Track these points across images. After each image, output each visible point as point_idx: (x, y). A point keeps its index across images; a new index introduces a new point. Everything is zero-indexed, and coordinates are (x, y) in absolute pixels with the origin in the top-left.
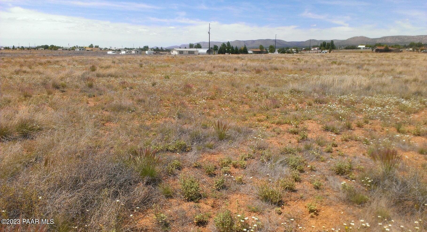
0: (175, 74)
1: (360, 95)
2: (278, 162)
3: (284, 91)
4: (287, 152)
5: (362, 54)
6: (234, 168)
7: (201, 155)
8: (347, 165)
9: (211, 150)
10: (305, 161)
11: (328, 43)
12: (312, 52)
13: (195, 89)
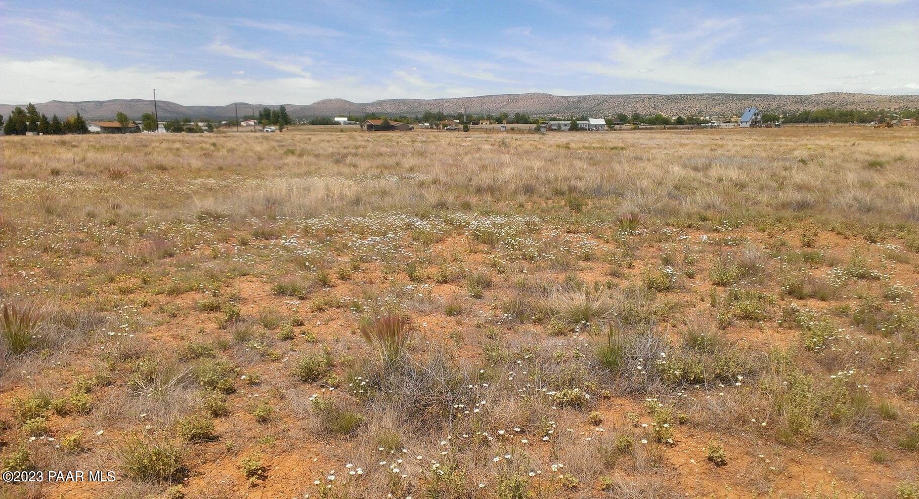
1: (342, 215)
2: (173, 382)
3: (183, 217)
4: (195, 354)
5: (343, 135)
8: (322, 358)
10: (236, 367)
11: (274, 112)
12: (244, 129)
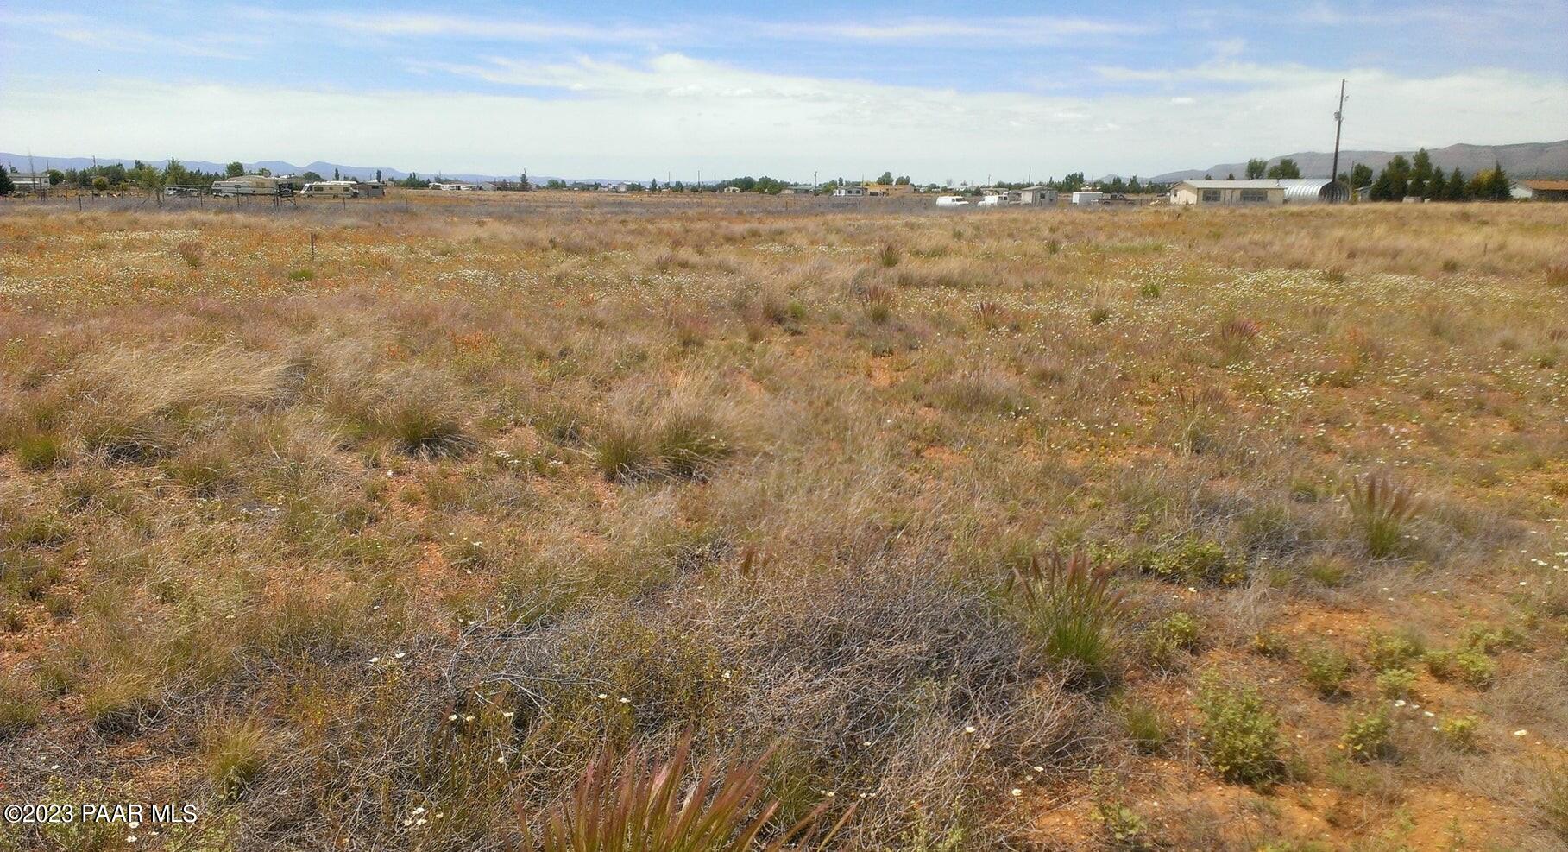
0: (1184, 280)
6: (1435, 680)
7: (1286, 608)
9: (1332, 592)
13: (1266, 341)
